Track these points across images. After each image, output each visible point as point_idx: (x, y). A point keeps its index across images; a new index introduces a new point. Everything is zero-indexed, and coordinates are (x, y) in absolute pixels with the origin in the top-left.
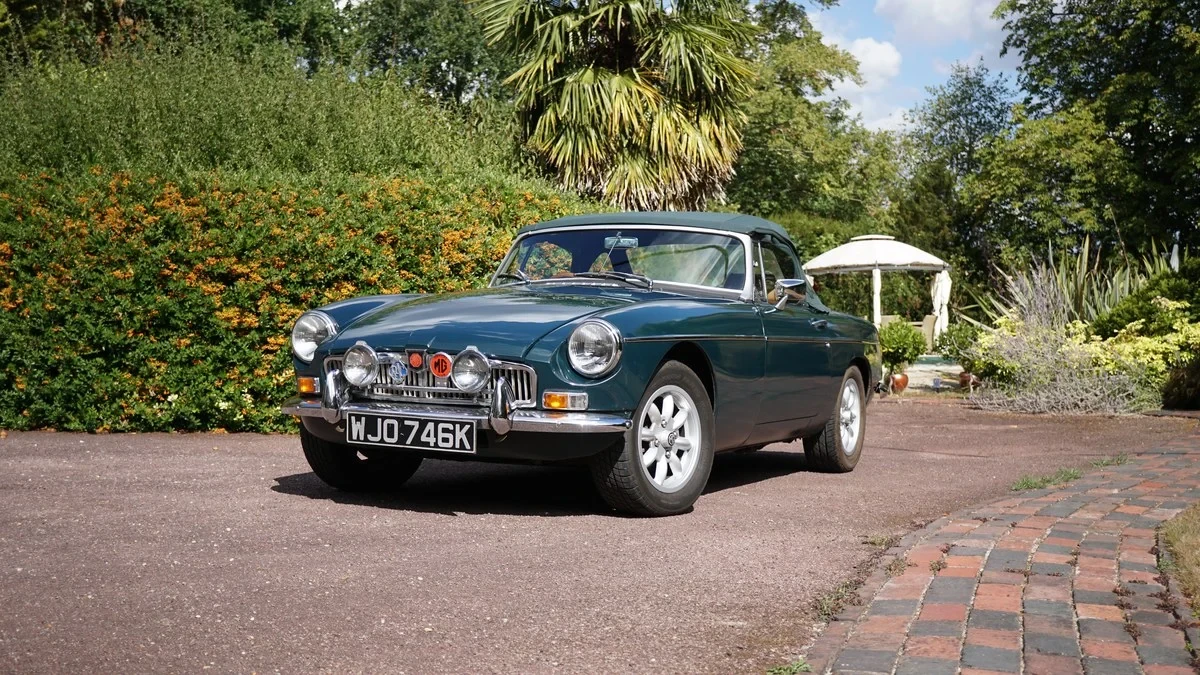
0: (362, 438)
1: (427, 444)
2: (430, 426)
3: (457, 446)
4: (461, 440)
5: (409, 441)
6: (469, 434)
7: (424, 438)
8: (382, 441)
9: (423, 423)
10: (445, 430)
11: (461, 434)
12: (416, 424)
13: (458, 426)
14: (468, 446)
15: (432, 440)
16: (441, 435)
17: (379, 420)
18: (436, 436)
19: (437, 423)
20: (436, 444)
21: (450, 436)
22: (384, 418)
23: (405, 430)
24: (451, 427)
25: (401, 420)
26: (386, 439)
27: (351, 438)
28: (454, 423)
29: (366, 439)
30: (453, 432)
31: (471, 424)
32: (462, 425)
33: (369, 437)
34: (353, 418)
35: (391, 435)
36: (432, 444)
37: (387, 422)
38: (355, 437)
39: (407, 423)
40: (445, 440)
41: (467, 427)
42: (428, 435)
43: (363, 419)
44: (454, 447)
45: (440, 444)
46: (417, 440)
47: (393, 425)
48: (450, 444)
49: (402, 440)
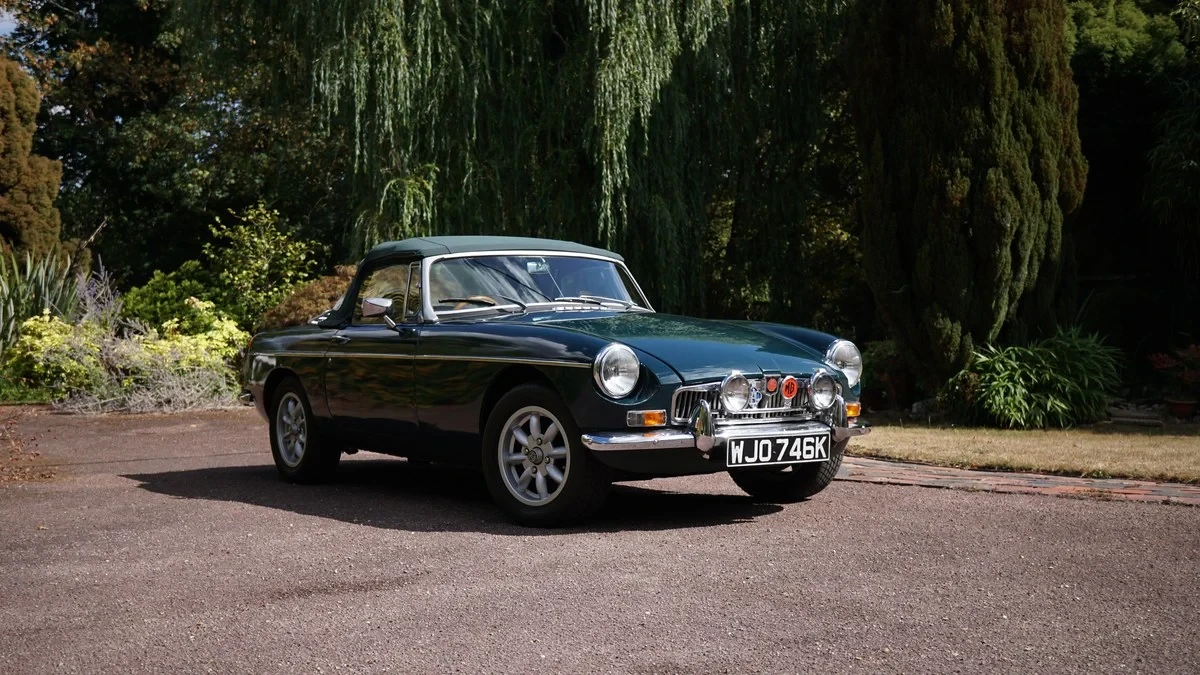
0: (740, 461)
1: (795, 458)
2: (798, 442)
3: (817, 456)
4: (820, 451)
5: (780, 458)
6: (825, 445)
7: (792, 453)
8: (758, 461)
9: (792, 440)
10: (809, 444)
11: (819, 446)
12: (787, 442)
13: (817, 439)
14: (824, 454)
15: (798, 454)
16: (806, 448)
17: (756, 442)
18: (802, 450)
19: (802, 438)
20: (801, 457)
21: (811, 448)
22: (760, 440)
23: (777, 448)
24: (812, 440)
25: (773, 440)
26: (762, 459)
27: (730, 463)
28: (814, 437)
29: (744, 461)
30: (814, 445)
31: (827, 435)
32: (821, 437)
33: (747, 459)
34: (733, 443)
35: (765, 455)
36: (798, 457)
37: (763, 442)
38: (734, 461)
39: (779, 441)
40: (808, 452)
41: (824, 438)
42: (796, 450)
43: (742, 443)
44: (814, 458)
45: (805, 456)
46: (787, 457)
48: (811, 456)
49: (775, 458)
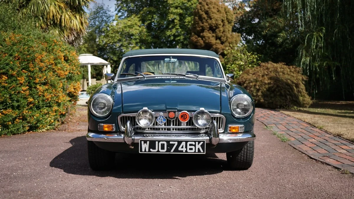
0: (147, 150)
1: (182, 151)
2: (184, 144)
3: (197, 151)
4: (199, 149)
5: (172, 151)
6: (202, 146)
7: (180, 149)
8: (158, 151)
9: (180, 142)
10: (190, 145)
11: (198, 146)
12: (176, 143)
13: (197, 143)
14: (202, 151)
15: (184, 149)
16: (189, 147)
17: (157, 142)
18: (186, 147)
19: (186, 142)
20: (186, 151)
21: (193, 147)
22: (159, 141)
23: (170, 146)
24: (194, 143)
25: (168, 142)
26: (160, 150)
27: (141, 151)
28: (195, 142)
29: (149, 151)
30: (195, 146)
31: (204, 142)
32: (199, 142)
33: (151, 150)
34: (143, 142)
35: (163, 148)
36: (184, 151)
37: (160, 143)
38: (143, 150)
39: (171, 143)
40: (191, 149)
41: (202, 143)
42: (182, 147)
43: (148, 142)
44: (195, 152)
45: (188, 151)
46: (176, 150)
47: (164, 144)
48: (193, 151)
49: (169, 150)
